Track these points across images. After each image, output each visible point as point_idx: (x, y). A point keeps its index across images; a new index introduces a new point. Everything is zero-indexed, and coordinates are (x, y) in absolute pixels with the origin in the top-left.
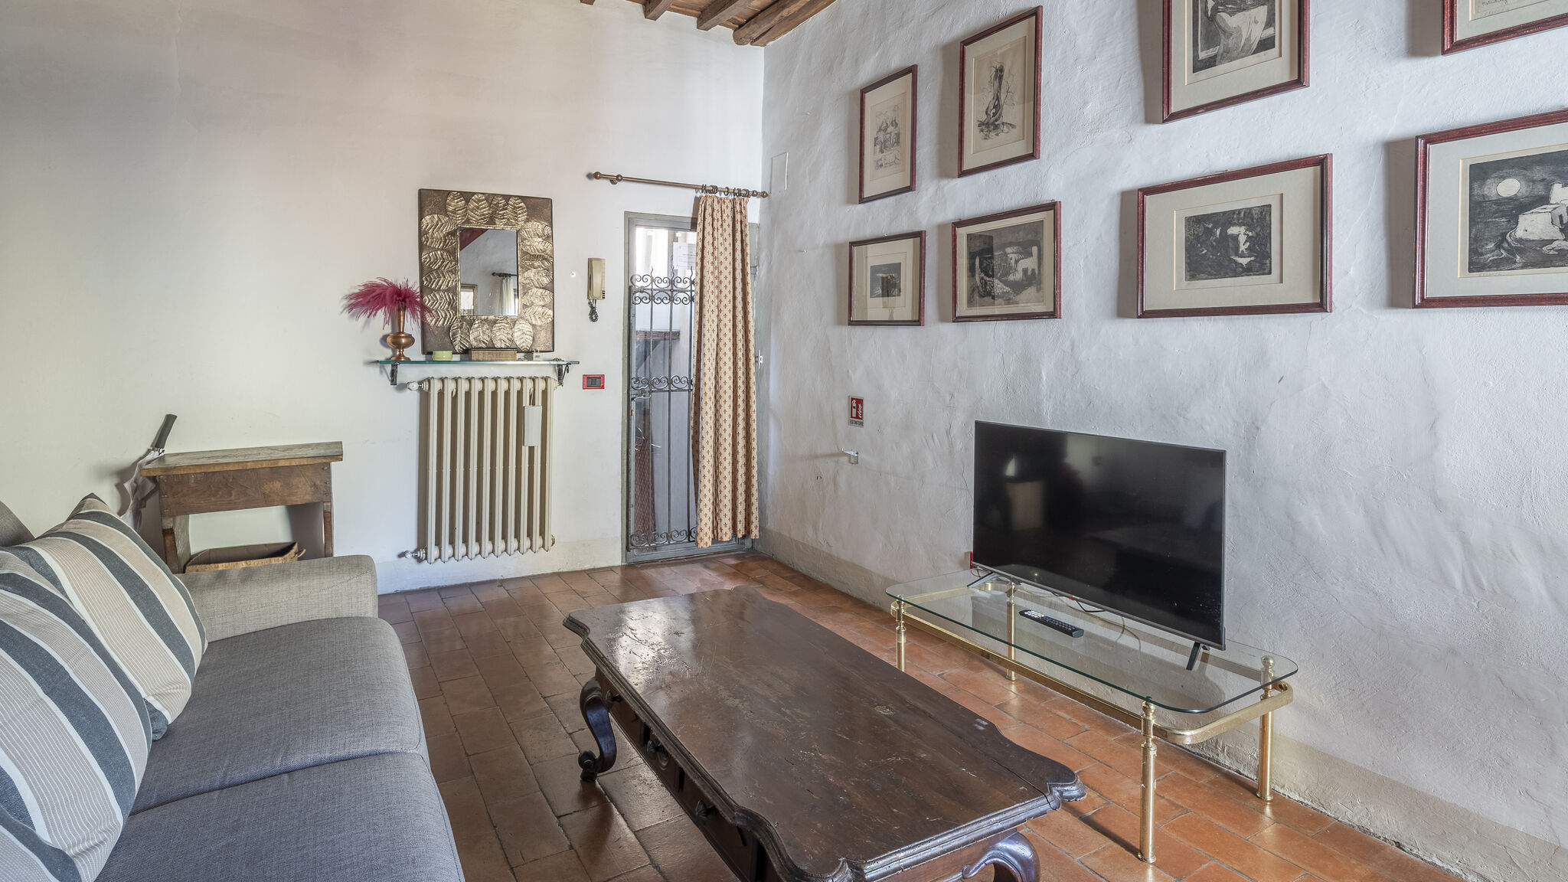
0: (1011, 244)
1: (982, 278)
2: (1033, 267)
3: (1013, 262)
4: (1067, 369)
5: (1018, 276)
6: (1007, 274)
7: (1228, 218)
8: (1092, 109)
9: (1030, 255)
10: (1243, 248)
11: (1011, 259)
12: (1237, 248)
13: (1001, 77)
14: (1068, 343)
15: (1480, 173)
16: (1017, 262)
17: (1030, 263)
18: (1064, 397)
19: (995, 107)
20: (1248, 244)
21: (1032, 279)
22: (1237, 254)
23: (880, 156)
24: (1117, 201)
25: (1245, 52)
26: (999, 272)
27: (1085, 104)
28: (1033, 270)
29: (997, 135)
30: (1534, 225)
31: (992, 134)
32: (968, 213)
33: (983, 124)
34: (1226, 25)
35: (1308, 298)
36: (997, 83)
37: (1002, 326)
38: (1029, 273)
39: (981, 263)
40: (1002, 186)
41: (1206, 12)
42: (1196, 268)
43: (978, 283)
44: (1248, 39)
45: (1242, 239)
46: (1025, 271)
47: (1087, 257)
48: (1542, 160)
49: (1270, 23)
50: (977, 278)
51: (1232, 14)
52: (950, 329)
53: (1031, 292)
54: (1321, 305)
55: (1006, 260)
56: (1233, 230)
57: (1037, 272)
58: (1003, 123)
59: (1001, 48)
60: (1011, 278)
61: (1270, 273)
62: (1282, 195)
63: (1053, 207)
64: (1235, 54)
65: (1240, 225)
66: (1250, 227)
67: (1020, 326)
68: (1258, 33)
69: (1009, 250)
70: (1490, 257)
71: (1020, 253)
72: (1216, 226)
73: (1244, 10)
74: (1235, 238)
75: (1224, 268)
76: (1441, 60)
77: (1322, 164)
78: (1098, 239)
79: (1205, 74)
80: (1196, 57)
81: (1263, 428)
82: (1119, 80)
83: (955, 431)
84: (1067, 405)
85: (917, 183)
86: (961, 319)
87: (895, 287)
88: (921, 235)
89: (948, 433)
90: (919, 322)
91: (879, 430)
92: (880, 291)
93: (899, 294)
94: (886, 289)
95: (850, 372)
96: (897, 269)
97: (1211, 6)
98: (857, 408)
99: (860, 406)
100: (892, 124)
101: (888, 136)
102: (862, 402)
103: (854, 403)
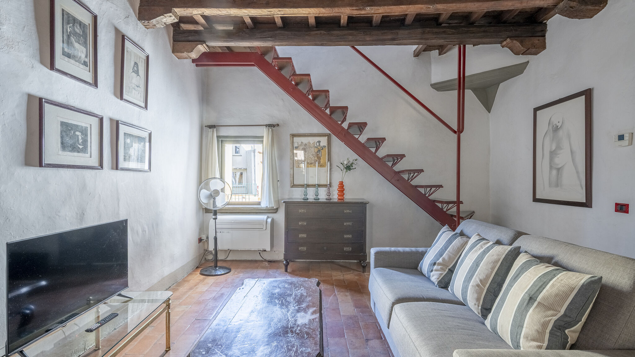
7: (75, 127)
10: (80, 141)
12: (78, 140)
20: (82, 140)
24: (26, 98)
25: (79, 61)
34: (74, 44)
35: (97, 165)
41: (67, 32)
42: (64, 146)
44: (80, 57)
45: (80, 138)
49: (86, 57)
51: (76, 42)
54: (101, 168)
56: (77, 133)
61: (88, 154)
62: (91, 125)
65: (80, 132)
66: (82, 132)
68: (83, 57)
72: (72, 129)
73: (79, 44)
74: (78, 136)
75: (74, 148)
76: (119, 101)
77: (101, 120)
78: (12, 116)
79: (66, 59)
80: (63, 49)
81: (85, 214)
82: (24, 27)
97: (69, 30)
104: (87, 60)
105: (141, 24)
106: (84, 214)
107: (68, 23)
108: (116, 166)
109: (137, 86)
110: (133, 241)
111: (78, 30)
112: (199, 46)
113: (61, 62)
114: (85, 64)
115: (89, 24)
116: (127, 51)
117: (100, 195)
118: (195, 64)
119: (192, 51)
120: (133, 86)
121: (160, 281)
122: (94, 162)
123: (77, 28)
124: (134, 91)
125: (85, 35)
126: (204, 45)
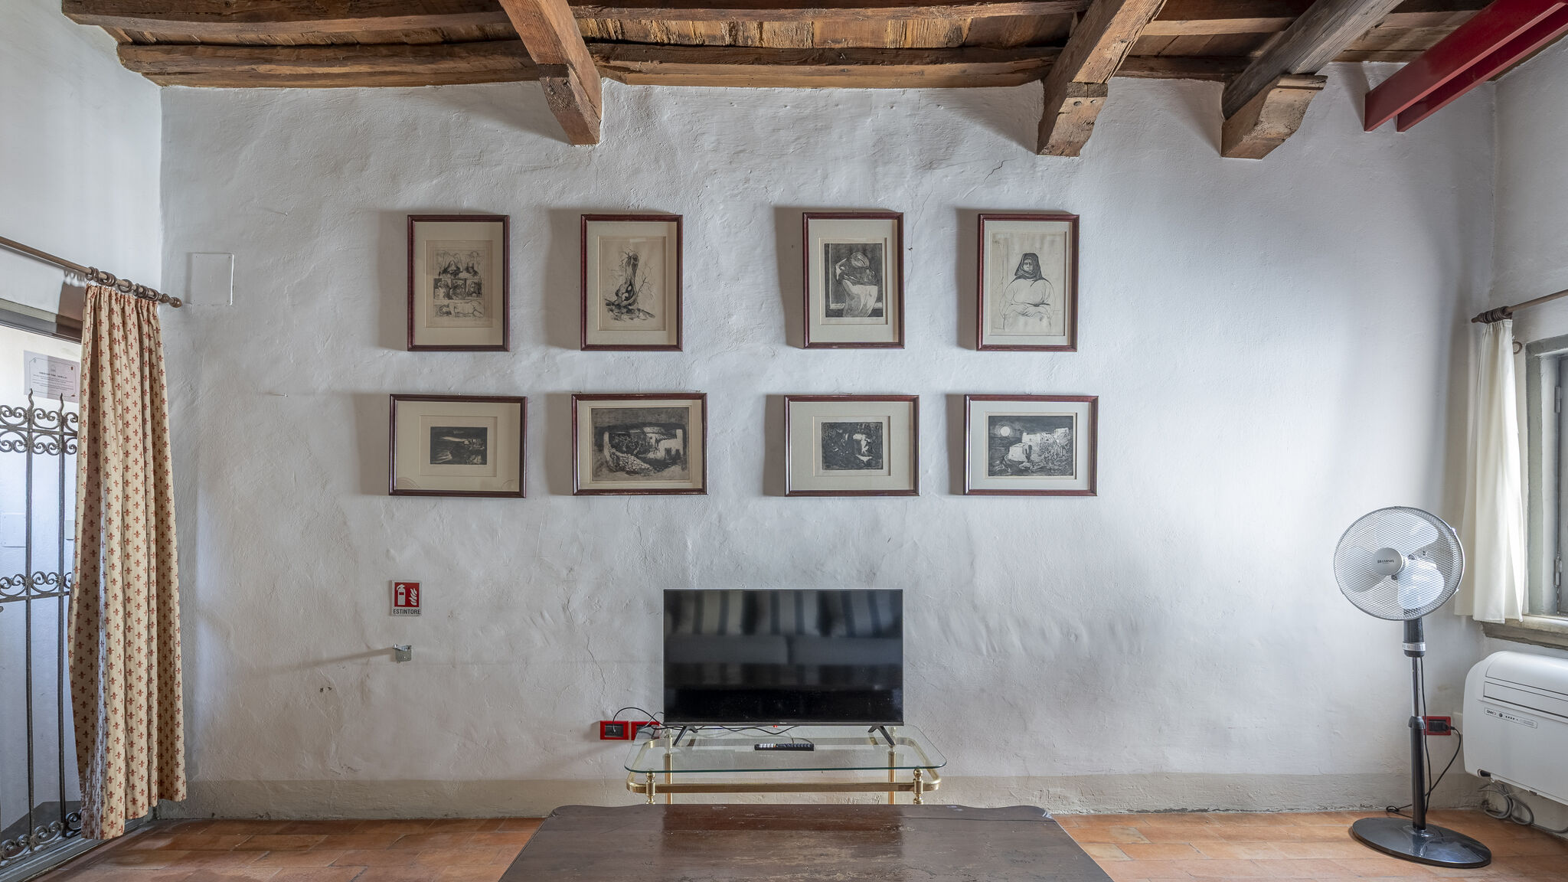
0: (650, 424)
1: (614, 454)
2: (677, 447)
3: (653, 441)
4: (714, 538)
5: (660, 454)
6: (647, 451)
7: (853, 428)
8: (737, 320)
9: (675, 436)
10: (864, 449)
11: (651, 438)
12: (860, 449)
13: (635, 266)
14: (715, 516)
15: (994, 421)
16: (658, 441)
17: (675, 444)
18: (712, 563)
19: (627, 291)
20: (867, 447)
21: (675, 459)
22: (860, 454)
23: (446, 302)
24: (763, 402)
25: (862, 313)
26: (636, 449)
27: (730, 315)
28: (677, 451)
29: (632, 319)
30: (1016, 453)
31: (625, 317)
32: (590, 387)
33: (613, 304)
34: (850, 290)
35: (905, 486)
36: (630, 270)
37: (637, 501)
38: (673, 452)
39: (611, 439)
40: (637, 369)
41: (835, 276)
42: (830, 461)
43: (608, 458)
44: (865, 305)
45: (864, 443)
46: (668, 451)
47: (734, 444)
48: (1018, 419)
49: (879, 299)
50: (607, 452)
51: (854, 284)
52: (567, 503)
53: (676, 469)
54: (914, 492)
55: (645, 439)
56: (857, 437)
57: (682, 452)
58: (639, 310)
59: (634, 238)
60: (651, 455)
61: (882, 468)
62: (889, 417)
63: (702, 397)
64: (856, 313)
65: (862, 434)
66: (869, 436)
67: (660, 500)
68: (872, 304)
69: (647, 429)
70: (997, 468)
71: (663, 434)
72: (845, 431)
73: (862, 284)
74: (859, 442)
75: (850, 462)
76: (974, 353)
77: (914, 401)
78: (744, 430)
79: (834, 320)
80: (827, 306)
81: (878, 574)
82: (762, 305)
83: (575, 605)
84: (714, 569)
85: (512, 345)
86: (581, 493)
87: (477, 453)
88: (521, 400)
89: (565, 608)
90: (519, 495)
91: (451, 616)
92: (450, 457)
93: (484, 462)
94: (461, 455)
95: (392, 551)
96: (481, 433)
97: (838, 271)
98: (408, 594)
99: (413, 592)
100: (467, 270)
101: (460, 282)
102: (416, 586)
103: (401, 589)
104: (879, 305)
105: (1048, 157)
106: (875, 574)
107: (836, 262)
108: (958, 487)
109: (1036, 305)
111: (859, 261)
113: (821, 327)
114: (877, 313)
115: (886, 239)
117: (916, 544)
120: (1020, 308)
122: (897, 482)
123: (857, 259)
124: (1022, 319)
125: (875, 265)
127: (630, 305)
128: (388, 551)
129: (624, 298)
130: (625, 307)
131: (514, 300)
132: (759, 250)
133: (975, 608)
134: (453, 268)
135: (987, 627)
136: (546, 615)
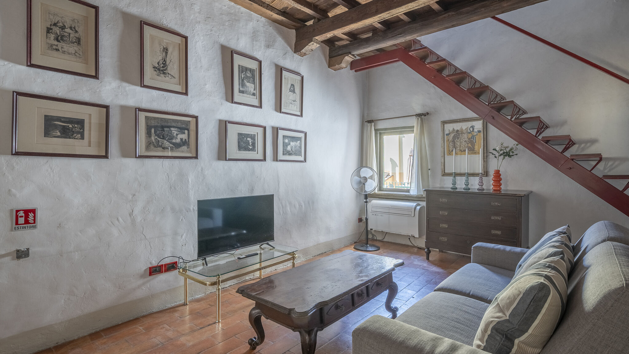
0: (174, 127)
1: (157, 139)
2: (185, 138)
3: (175, 134)
4: (200, 178)
5: (178, 141)
6: (172, 139)
7: (247, 136)
8: (208, 87)
9: (184, 133)
10: (250, 144)
11: (174, 133)
12: (249, 144)
13: (166, 53)
14: (200, 168)
15: (284, 137)
16: (177, 135)
17: (184, 136)
18: (199, 188)
19: (163, 64)
21: (184, 143)
23: (56, 42)
24: (218, 122)
25: (249, 94)
26: (167, 137)
27: (206, 85)
28: (185, 140)
29: (165, 77)
30: (289, 148)
31: (162, 75)
32: (144, 106)
33: (156, 68)
34: (246, 84)
35: (262, 158)
36: (164, 54)
37: (167, 162)
38: (184, 140)
39: (155, 132)
40: (167, 101)
41: (242, 78)
42: (240, 148)
43: (154, 141)
44: (250, 91)
45: (250, 142)
46: (181, 139)
47: (207, 138)
48: (290, 137)
49: (254, 90)
50: (153, 138)
51: (247, 82)
52: (131, 162)
53: (184, 148)
54: (265, 160)
55: (171, 133)
56: (248, 139)
57: (187, 140)
58: (168, 74)
59: (166, 39)
60: (174, 141)
61: (256, 151)
62: (258, 133)
63: (196, 118)
64: (248, 93)
65: (250, 138)
66: (251, 138)
67: (177, 161)
68: (252, 91)
69: (172, 129)
70: (285, 153)
71: (179, 132)
72: (245, 137)
73: (249, 83)
74: (249, 141)
75: (246, 149)
76: (279, 114)
77: (265, 128)
78: (211, 133)
79: (241, 94)
80: (239, 89)
82: (217, 83)
83: (136, 212)
84: (200, 191)
85: (100, 76)
86: (141, 157)
87: (78, 133)
88: (107, 107)
89: (131, 214)
90: (106, 157)
91: (60, 226)
92: (59, 134)
93: (82, 138)
94: (66, 133)
95: (13, 191)
96: (81, 122)
97: (243, 76)
98: (27, 216)
99: (31, 215)
100: (71, 28)
101: (66, 34)
102: (34, 211)
103: (21, 214)
104: (255, 92)
105: (297, 55)
106: (253, 190)
107: (242, 72)
108: (276, 159)
109: (294, 101)
110: (291, 211)
111: (249, 74)
112: (346, 57)
113: (238, 97)
114: (254, 94)
115: (256, 68)
116: (285, 78)
117: (264, 178)
118: (354, 70)
119: (341, 63)
120: (290, 101)
121: (315, 245)
122: (260, 156)
123: (248, 73)
124: (291, 105)
125: (253, 76)
126: (350, 55)
127: (164, 70)
128: (10, 190)
129: (161, 67)
130: (162, 71)
131: (101, 53)
132: (216, 60)
133: (279, 199)
134: (61, 24)
135: (282, 205)
136: (120, 219)
